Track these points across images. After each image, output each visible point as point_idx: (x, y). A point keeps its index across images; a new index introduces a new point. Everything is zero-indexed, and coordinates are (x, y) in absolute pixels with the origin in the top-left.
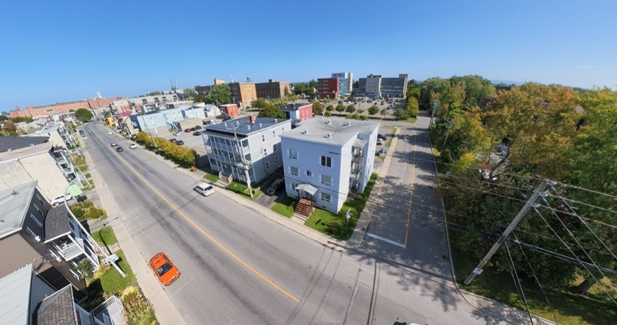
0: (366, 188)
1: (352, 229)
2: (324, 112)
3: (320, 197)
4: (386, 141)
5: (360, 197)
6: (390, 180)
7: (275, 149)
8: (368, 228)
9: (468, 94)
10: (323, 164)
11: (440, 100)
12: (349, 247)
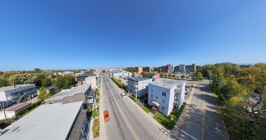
0: (181, 108)
1: (174, 125)
2: (164, 76)
3: (161, 108)
4: (190, 89)
5: (178, 111)
6: (193, 106)
7: (146, 87)
8: (181, 127)
9: (225, 70)
10: (163, 95)
11: (212, 73)
12: (171, 134)
